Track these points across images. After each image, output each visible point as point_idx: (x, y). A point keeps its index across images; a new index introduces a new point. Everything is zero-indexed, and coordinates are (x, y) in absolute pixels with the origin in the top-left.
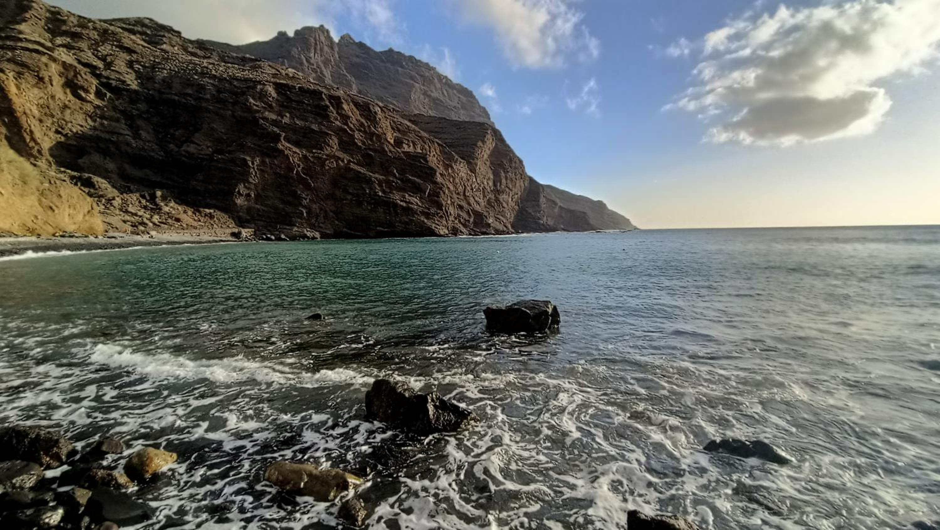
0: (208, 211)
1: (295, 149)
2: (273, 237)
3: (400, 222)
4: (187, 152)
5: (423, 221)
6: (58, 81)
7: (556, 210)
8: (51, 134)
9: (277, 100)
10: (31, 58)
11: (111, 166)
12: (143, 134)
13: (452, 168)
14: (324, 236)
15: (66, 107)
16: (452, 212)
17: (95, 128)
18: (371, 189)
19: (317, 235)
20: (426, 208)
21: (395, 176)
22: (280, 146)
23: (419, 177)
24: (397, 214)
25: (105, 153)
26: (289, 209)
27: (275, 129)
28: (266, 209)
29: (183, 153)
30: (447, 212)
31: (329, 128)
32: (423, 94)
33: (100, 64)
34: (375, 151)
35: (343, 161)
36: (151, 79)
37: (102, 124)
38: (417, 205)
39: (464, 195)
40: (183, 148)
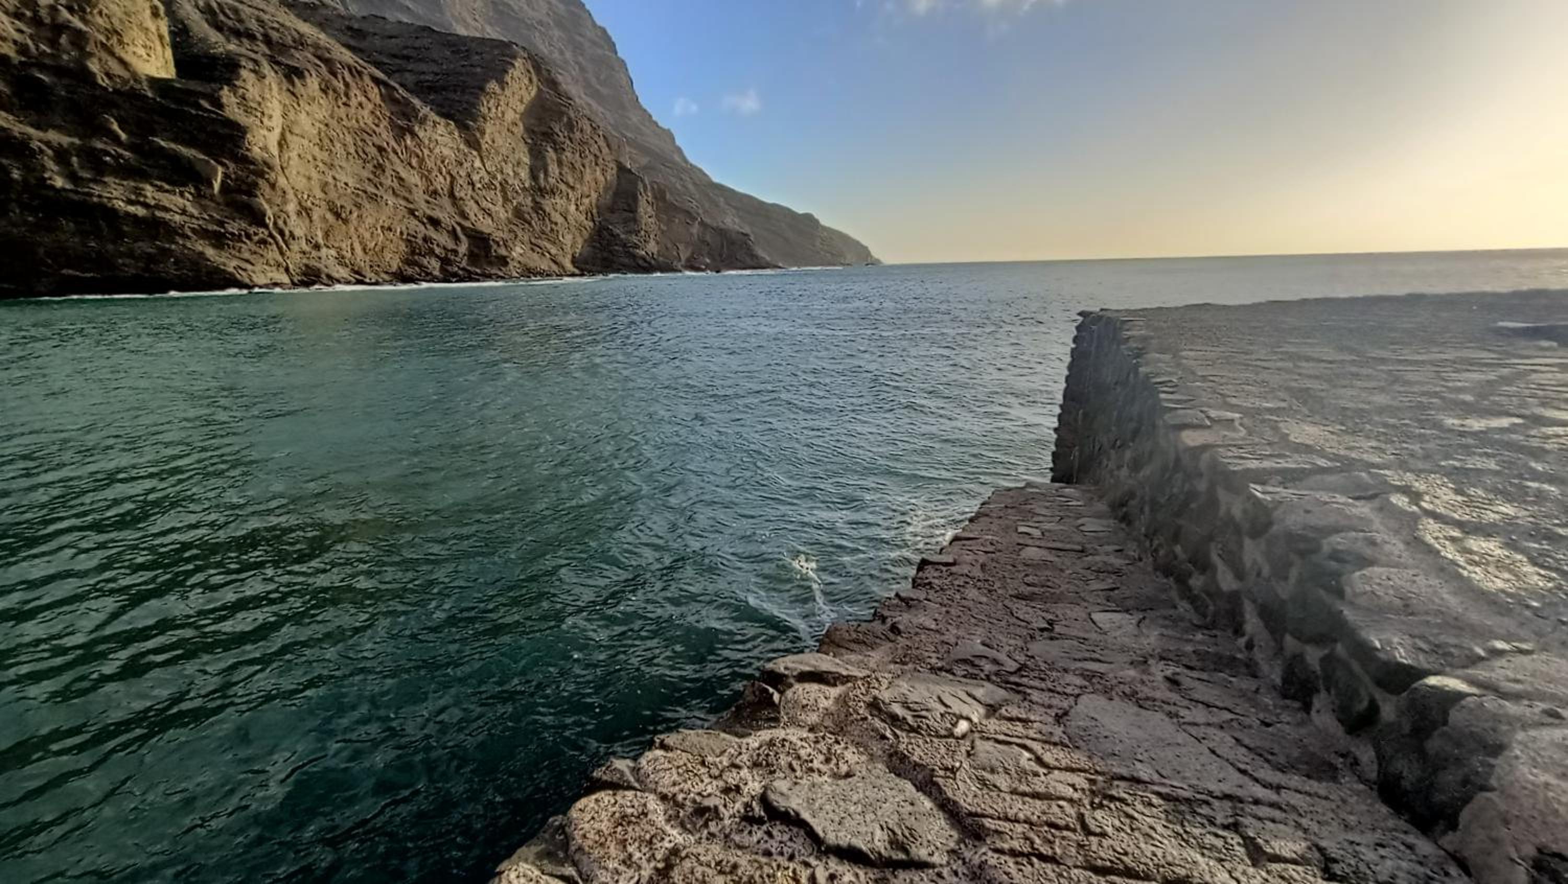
3: (131, 254)
5: (201, 254)
7: (694, 230)
13: (414, 135)
16: (298, 232)
18: (28, 169)
20: (212, 220)
21: (116, 139)
23: (190, 143)
24: (121, 235)
30: (282, 233)
34: (59, 71)
38: (184, 212)
39: (452, 195)
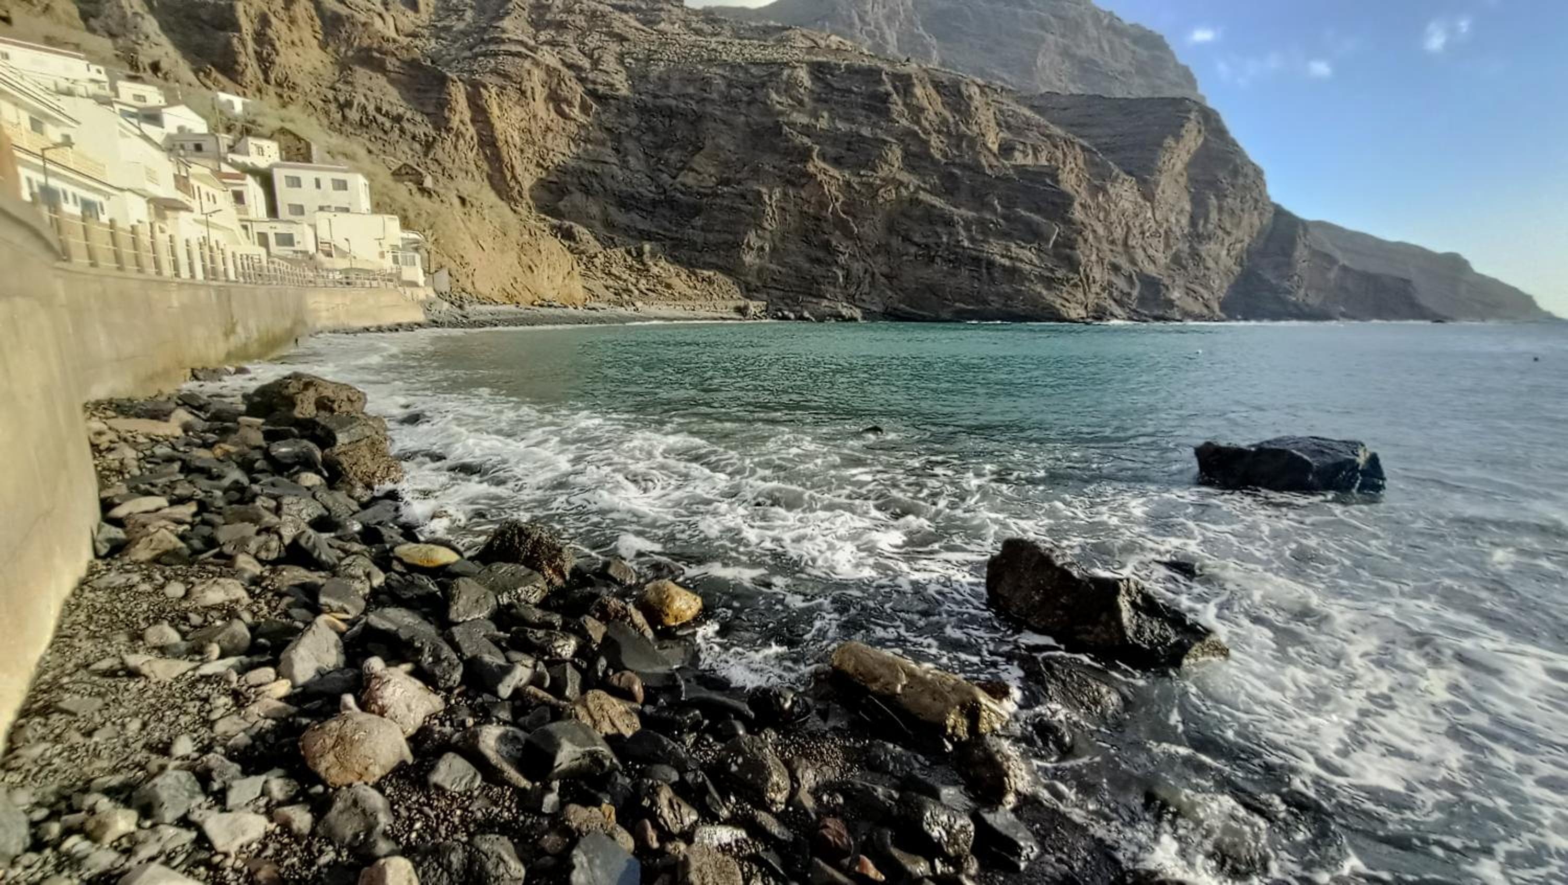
0: (706, 273)
1: (833, 171)
2: (792, 316)
3: (998, 294)
4: (683, 185)
5: (1039, 294)
6: (541, 93)
7: (1332, 275)
8: (532, 168)
9: (812, 91)
10: (513, 64)
11: (594, 210)
12: (632, 161)
13: (1106, 192)
14: (869, 315)
15: (548, 129)
16: (1098, 277)
17: (578, 157)
18: (950, 234)
19: (858, 313)
20: (1047, 268)
21: (994, 211)
22: (811, 168)
23: (1038, 211)
24: (993, 280)
25: (587, 191)
26: (818, 270)
27: (806, 140)
28: (783, 270)
29: (679, 186)
30: (1087, 278)
31: (888, 131)
32: (1061, 54)
33: (586, 63)
34: (964, 167)
35: (907, 188)
36: (644, 77)
37: (585, 150)
38: (1031, 263)
39: (1125, 244)
40: (679, 179)
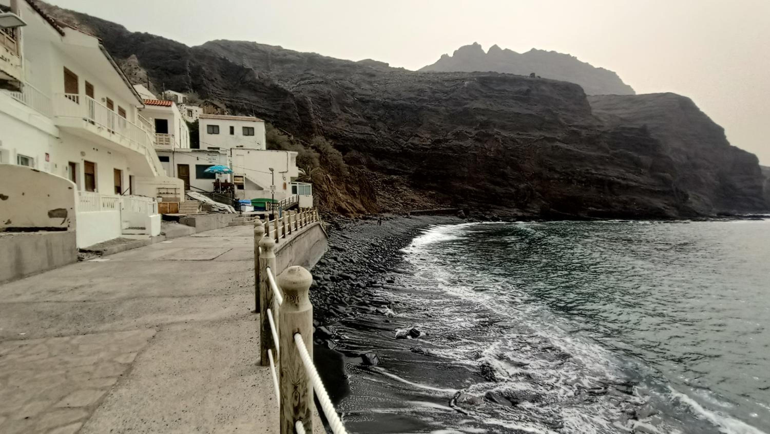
0: (431, 192)
1: (502, 133)
4: (412, 144)
6: (334, 100)
10: (320, 87)
12: (382, 133)
17: (353, 132)
18: (581, 166)
22: (490, 131)
23: (636, 151)
24: (613, 192)
25: (360, 150)
29: (410, 145)
33: (354, 87)
34: (581, 127)
36: (385, 91)
37: (357, 129)
38: (638, 181)
40: (410, 141)
